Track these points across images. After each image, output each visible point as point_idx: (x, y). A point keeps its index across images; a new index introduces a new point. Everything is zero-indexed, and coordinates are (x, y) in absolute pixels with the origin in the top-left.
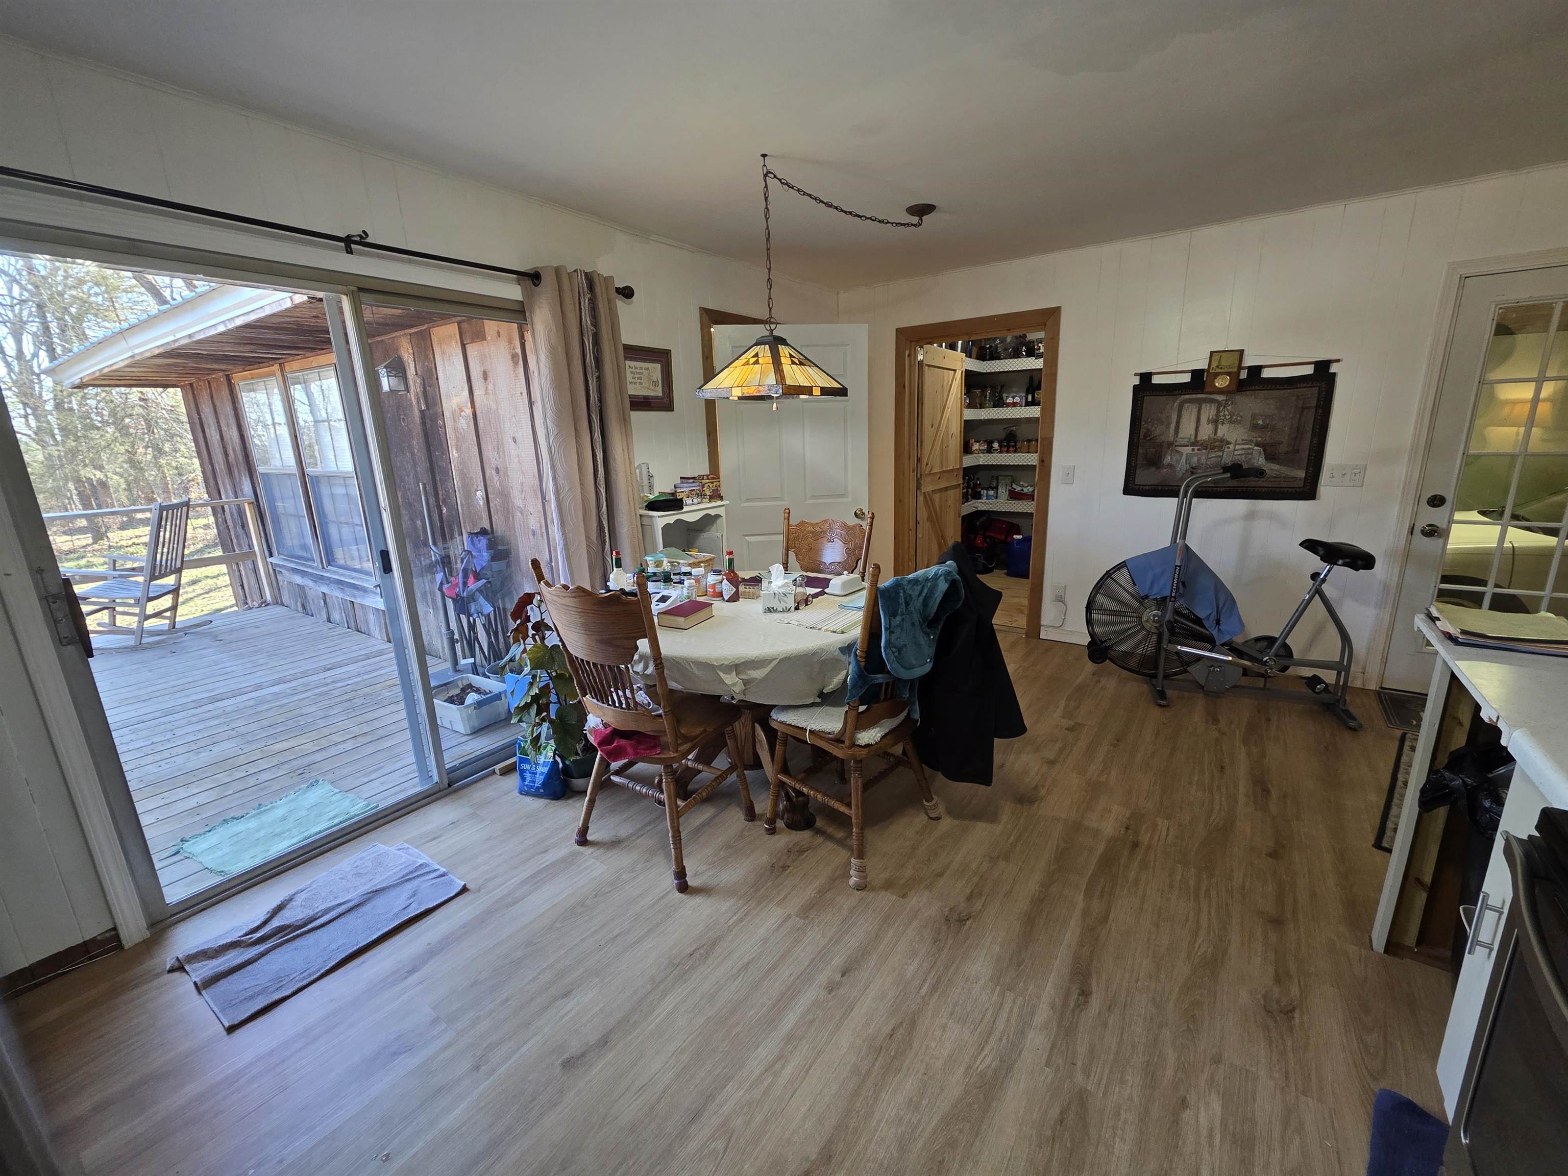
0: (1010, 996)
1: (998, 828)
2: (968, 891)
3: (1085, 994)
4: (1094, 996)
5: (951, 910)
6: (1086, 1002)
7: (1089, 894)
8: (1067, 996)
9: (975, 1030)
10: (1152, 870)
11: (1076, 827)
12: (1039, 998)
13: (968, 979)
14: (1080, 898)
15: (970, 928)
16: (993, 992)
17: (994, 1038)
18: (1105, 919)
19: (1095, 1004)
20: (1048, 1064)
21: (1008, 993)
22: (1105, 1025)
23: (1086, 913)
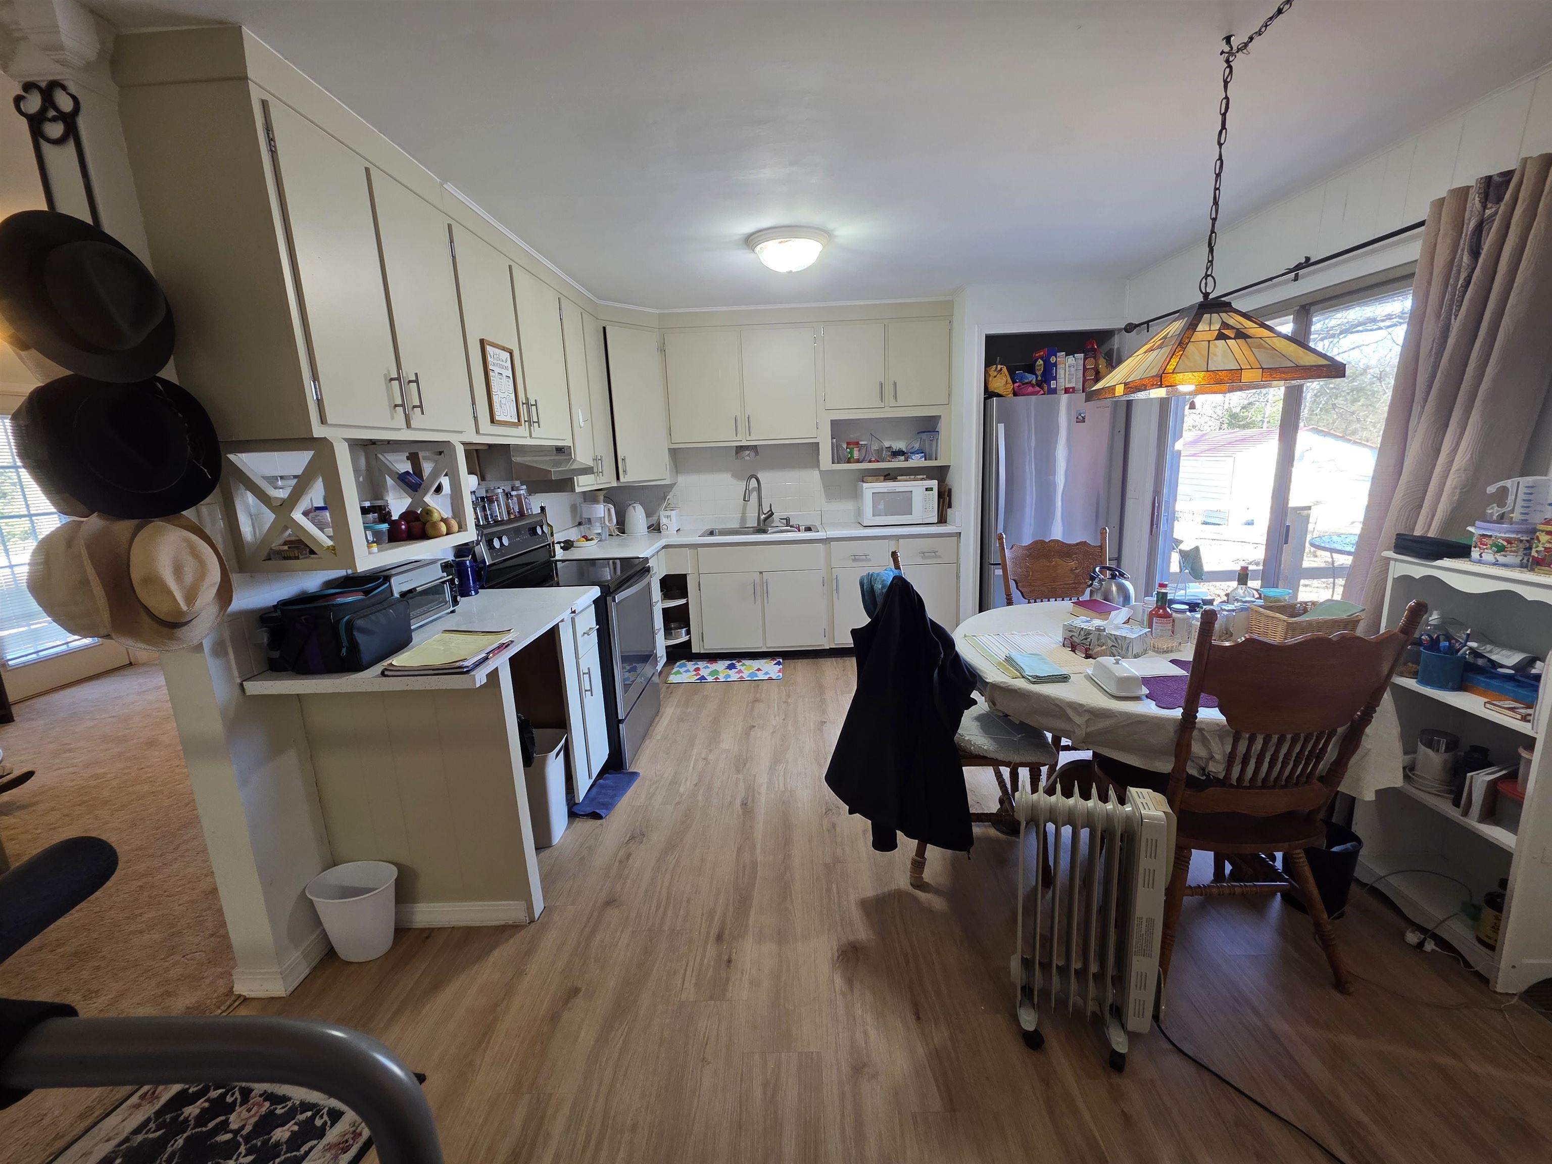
0: (782, 788)
1: (853, 897)
2: (838, 829)
3: (744, 804)
4: (739, 804)
5: (840, 814)
6: (743, 801)
7: (754, 864)
8: (753, 801)
9: (792, 773)
10: (705, 912)
11: (782, 937)
12: (767, 794)
13: (807, 787)
14: (760, 858)
15: (821, 808)
16: (791, 787)
17: (782, 774)
18: (740, 850)
19: (738, 802)
20: (755, 775)
21: (784, 789)
22: (732, 796)
23: (753, 848)
